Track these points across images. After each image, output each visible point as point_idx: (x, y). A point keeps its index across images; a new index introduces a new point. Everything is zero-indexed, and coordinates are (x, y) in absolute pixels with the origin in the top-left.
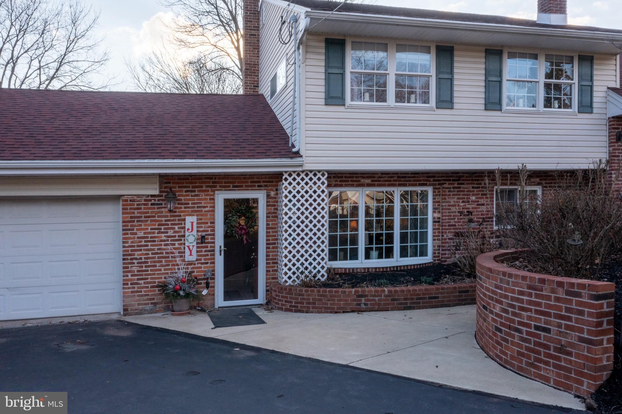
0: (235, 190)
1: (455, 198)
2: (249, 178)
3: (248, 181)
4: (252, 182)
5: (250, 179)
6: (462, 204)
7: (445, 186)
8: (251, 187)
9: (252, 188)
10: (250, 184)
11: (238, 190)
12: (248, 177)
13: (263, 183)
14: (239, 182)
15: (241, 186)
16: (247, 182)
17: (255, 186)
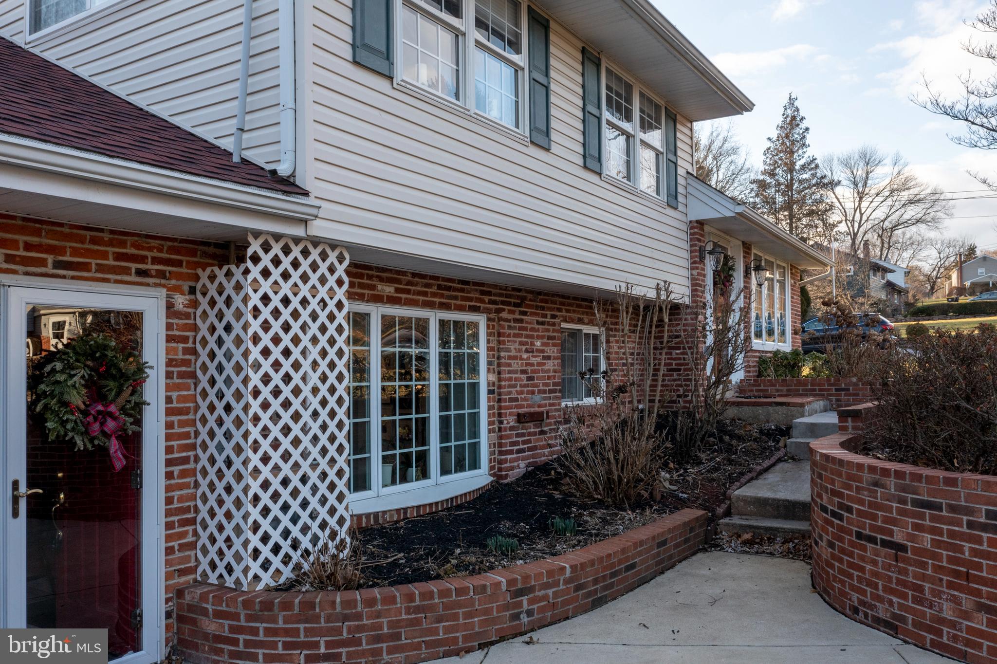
0: (64, 277)
1: (515, 342)
2: (111, 243)
3: (107, 252)
4: (119, 257)
5: (113, 246)
6: (525, 356)
7: (504, 315)
8: (115, 273)
9: (119, 277)
10: (111, 262)
11: (73, 278)
12: (106, 236)
13: (153, 263)
14: (75, 252)
15: (85, 267)
16: (104, 255)
17: (126, 271)
